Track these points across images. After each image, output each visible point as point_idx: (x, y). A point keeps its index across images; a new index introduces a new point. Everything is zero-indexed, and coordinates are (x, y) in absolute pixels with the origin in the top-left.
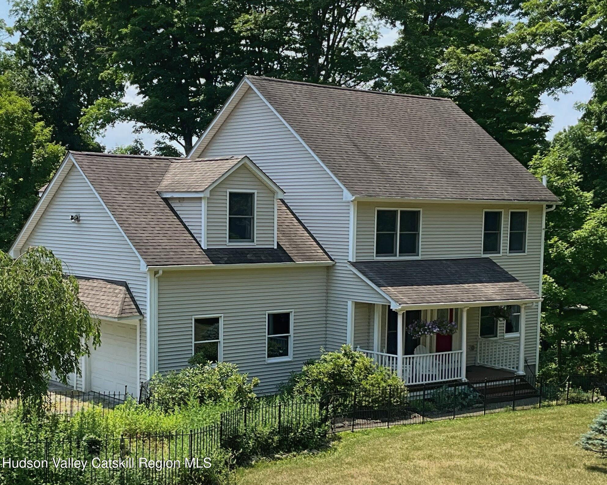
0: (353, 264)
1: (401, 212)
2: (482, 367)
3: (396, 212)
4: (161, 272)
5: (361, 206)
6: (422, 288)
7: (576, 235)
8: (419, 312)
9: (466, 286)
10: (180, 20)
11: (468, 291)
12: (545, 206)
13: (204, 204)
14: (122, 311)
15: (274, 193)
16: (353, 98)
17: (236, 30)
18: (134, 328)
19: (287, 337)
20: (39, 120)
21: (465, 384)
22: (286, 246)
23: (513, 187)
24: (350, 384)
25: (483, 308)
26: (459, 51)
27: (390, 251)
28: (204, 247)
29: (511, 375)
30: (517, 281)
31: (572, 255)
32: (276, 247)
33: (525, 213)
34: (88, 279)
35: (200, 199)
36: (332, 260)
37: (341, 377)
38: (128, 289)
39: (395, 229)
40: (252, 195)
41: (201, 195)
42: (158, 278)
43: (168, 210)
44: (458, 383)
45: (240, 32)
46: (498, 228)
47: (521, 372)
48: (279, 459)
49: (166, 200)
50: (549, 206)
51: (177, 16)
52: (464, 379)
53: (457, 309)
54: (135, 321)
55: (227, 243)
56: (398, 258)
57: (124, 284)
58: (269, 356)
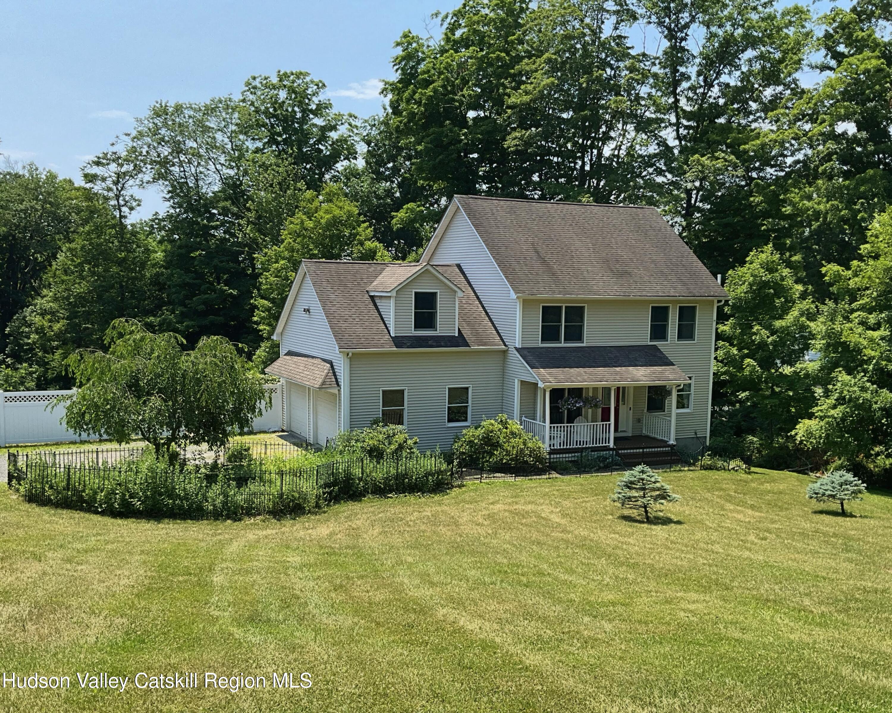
0: (517, 349)
1: (566, 307)
2: (648, 437)
3: (560, 308)
4: (350, 354)
5: (526, 304)
6: (572, 370)
7: (778, 324)
8: (581, 389)
9: (618, 369)
10: (466, 138)
11: (617, 373)
12: (716, 301)
13: (392, 301)
14: (324, 383)
15: (455, 292)
16: (552, 211)
17: (505, 146)
18: (334, 395)
19: (467, 407)
20: (364, 222)
21: (613, 449)
22: (466, 333)
23: (685, 284)
24: (497, 445)
25: (650, 387)
26: (704, 159)
27: (557, 339)
28: (393, 335)
29: (664, 443)
30: (674, 365)
31: (774, 343)
32: (457, 335)
33: (694, 308)
34: (313, 357)
35: (390, 297)
36: (505, 345)
37: (490, 440)
38: (332, 366)
39: (560, 321)
40: (435, 293)
41: (389, 294)
42: (350, 358)
43: (371, 306)
44: (607, 449)
45: (509, 147)
46: (666, 319)
47: (672, 442)
48: (391, 498)
49: (372, 298)
50: (719, 301)
51: (463, 135)
52: (612, 445)
53: (624, 388)
54: (335, 391)
55: (413, 331)
56: (563, 345)
57: (331, 363)
58: (449, 421)
